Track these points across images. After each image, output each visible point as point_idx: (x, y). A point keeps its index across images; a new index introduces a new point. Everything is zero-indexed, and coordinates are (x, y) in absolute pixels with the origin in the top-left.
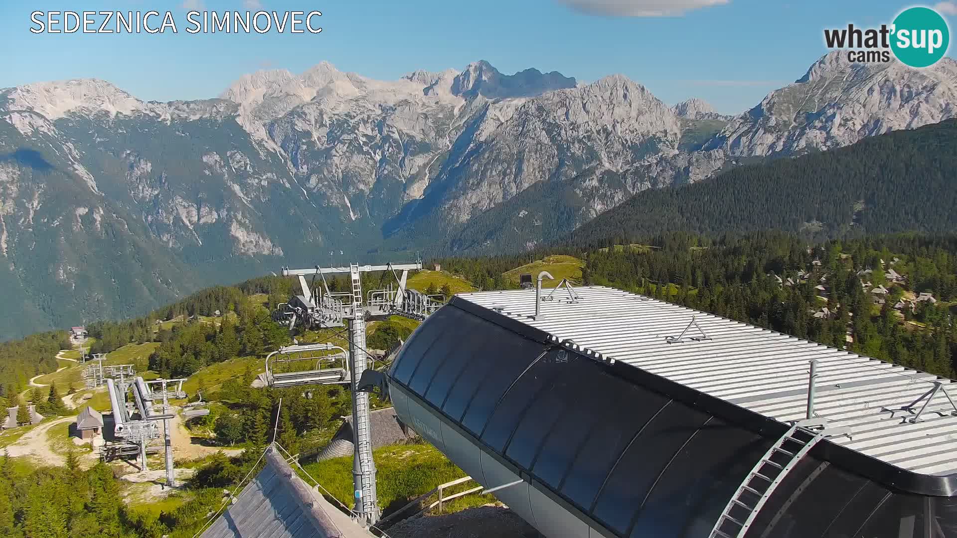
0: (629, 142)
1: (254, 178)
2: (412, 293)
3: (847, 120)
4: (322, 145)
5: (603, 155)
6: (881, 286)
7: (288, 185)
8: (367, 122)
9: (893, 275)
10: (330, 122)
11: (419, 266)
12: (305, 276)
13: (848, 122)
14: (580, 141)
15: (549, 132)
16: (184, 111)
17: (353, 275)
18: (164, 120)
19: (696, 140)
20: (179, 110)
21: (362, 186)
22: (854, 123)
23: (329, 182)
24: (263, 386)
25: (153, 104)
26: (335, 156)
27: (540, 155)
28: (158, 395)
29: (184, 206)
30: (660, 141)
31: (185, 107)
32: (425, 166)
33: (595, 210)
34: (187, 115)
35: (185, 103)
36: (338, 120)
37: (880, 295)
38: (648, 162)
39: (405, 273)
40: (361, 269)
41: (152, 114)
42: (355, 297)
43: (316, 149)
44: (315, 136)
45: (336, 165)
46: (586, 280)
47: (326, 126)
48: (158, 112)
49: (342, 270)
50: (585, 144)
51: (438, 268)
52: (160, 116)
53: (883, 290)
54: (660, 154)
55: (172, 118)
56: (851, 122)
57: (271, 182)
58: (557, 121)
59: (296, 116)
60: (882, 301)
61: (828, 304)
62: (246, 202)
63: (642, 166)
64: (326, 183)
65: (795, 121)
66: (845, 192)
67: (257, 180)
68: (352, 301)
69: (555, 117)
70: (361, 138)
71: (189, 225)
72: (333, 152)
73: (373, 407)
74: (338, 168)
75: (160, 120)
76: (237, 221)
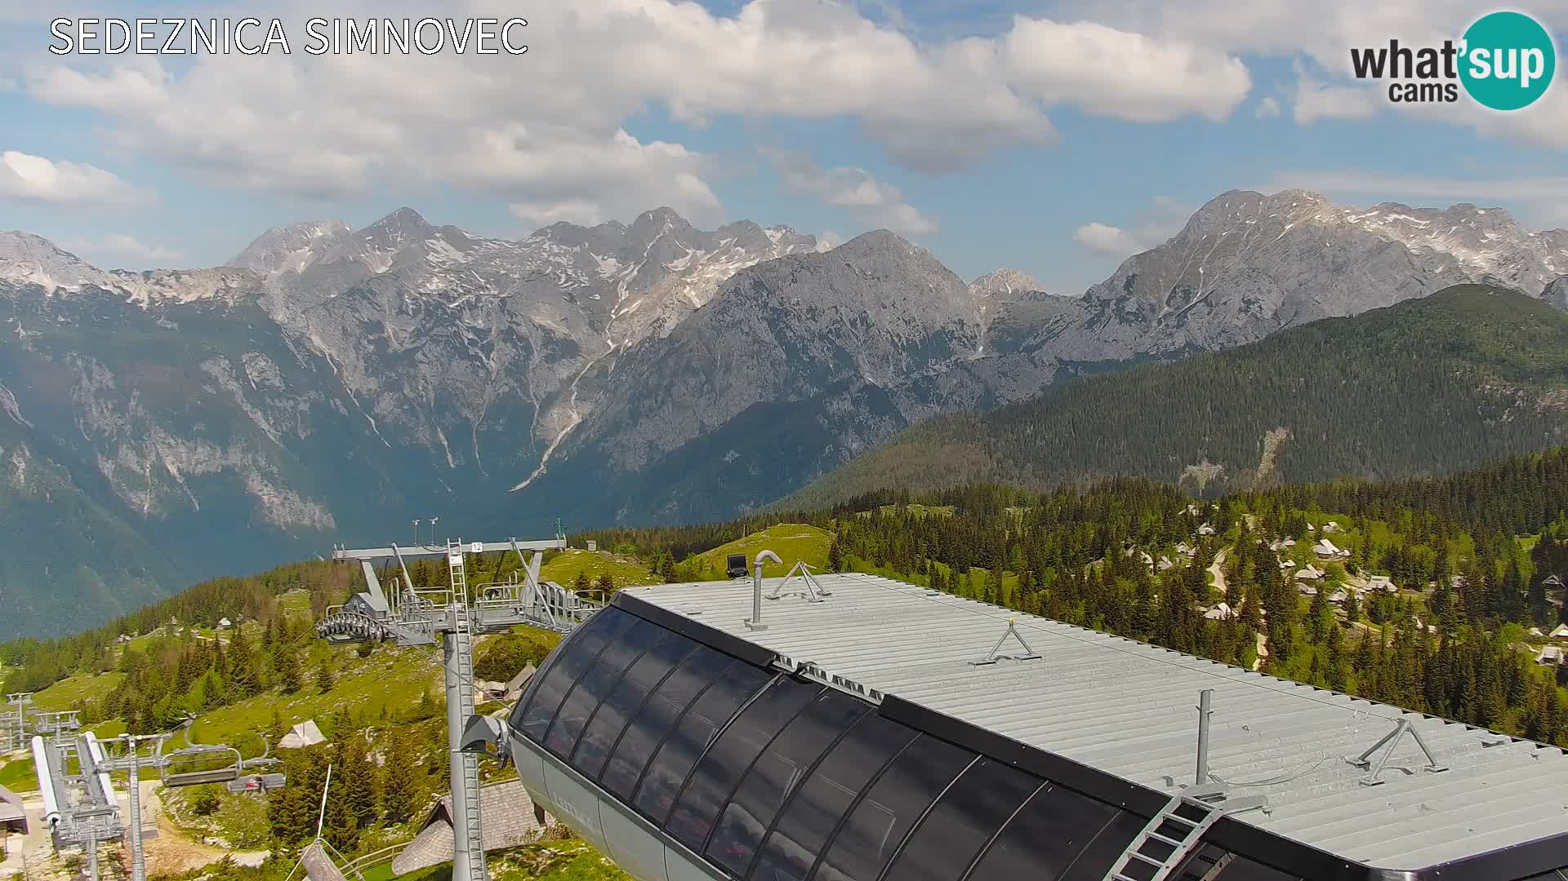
0: (904, 339)
1: (288, 399)
2: (550, 588)
3: (1249, 302)
4: (401, 344)
5: (862, 359)
6: (1309, 566)
7: (343, 411)
8: (476, 307)
9: (1328, 547)
10: (414, 307)
11: (562, 543)
12: (373, 560)
13: (1251, 306)
14: (822, 337)
15: (772, 323)
16: (171, 287)
17: (451, 558)
18: (136, 301)
19: (1010, 334)
20: (163, 286)
21: (466, 413)
22: (1260, 307)
23: (411, 404)
24: (300, 745)
25: (119, 275)
26: (421, 362)
27: (758, 360)
28: (122, 763)
29: (169, 444)
30: (953, 337)
31: (172, 281)
32: (571, 379)
33: (850, 451)
34: (175, 294)
35: (172, 274)
36: (427, 303)
37: (1309, 582)
38: (934, 370)
39: (539, 556)
40: (465, 548)
41: (116, 292)
42: (455, 595)
43: (390, 350)
44: (389, 329)
45: (425, 378)
46: (835, 565)
47: (408, 314)
48: (127, 289)
49: (434, 549)
50: (832, 342)
51: (592, 546)
52: (129, 294)
53: (1312, 573)
54: (953, 359)
55: (150, 298)
56: (1256, 305)
57: (314, 405)
58: (787, 305)
59: (357, 297)
60: (1313, 591)
61: (1227, 597)
62: (272, 438)
63: (924, 378)
64: (406, 407)
65: (1168, 303)
66: (1249, 418)
67: (291, 402)
68: (451, 601)
69: (782, 298)
70: (465, 333)
71: (178, 476)
72: (419, 356)
73: (486, 779)
74: (426, 382)
75: (129, 301)
76: (259, 469)
